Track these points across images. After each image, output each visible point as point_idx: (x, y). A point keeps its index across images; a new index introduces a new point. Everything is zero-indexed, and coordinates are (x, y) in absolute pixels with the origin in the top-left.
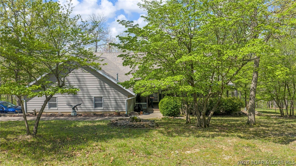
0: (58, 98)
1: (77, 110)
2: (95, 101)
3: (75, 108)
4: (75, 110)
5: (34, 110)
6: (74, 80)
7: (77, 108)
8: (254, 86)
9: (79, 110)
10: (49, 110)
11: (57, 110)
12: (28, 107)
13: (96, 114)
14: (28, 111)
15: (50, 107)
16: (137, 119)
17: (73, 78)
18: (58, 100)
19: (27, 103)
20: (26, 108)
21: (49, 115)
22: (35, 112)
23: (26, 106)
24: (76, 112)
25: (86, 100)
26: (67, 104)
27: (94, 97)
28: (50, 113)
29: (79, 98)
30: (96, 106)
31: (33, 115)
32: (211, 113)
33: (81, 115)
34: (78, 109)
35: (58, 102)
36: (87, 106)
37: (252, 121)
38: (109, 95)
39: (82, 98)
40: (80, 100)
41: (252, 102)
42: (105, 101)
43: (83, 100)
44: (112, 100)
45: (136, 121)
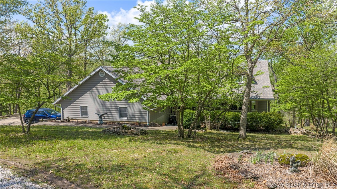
0: (89, 107)
1: (105, 119)
2: (120, 111)
3: (103, 117)
4: (102, 118)
5: (68, 117)
6: (103, 91)
7: (104, 116)
8: (245, 101)
9: (106, 119)
10: (81, 117)
11: (88, 118)
12: (64, 114)
13: (120, 123)
14: (64, 118)
15: (82, 115)
16: (126, 127)
17: (102, 89)
18: (89, 109)
19: (64, 110)
20: (63, 115)
21: (81, 122)
22: (69, 119)
23: (63, 113)
24: (102, 120)
25: (114, 109)
26: (95, 113)
27: (120, 107)
28: (81, 121)
29: (107, 107)
30: (121, 115)
31: (67, 121)
32: (192, 125)
33: (106, 124)
34: (106, 117)
35: (89, 111)
36: (114, 116)
37: (242, 135)
38: (134, 106)
39: (110, 107)
40: (108, 109)
41: (243, 116)
42: (130, 111)
43: (111, 109)
44: (135, 110)
45: (125, 129)
